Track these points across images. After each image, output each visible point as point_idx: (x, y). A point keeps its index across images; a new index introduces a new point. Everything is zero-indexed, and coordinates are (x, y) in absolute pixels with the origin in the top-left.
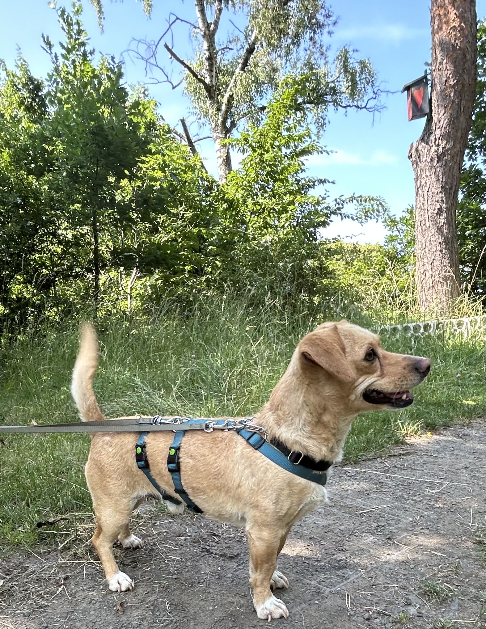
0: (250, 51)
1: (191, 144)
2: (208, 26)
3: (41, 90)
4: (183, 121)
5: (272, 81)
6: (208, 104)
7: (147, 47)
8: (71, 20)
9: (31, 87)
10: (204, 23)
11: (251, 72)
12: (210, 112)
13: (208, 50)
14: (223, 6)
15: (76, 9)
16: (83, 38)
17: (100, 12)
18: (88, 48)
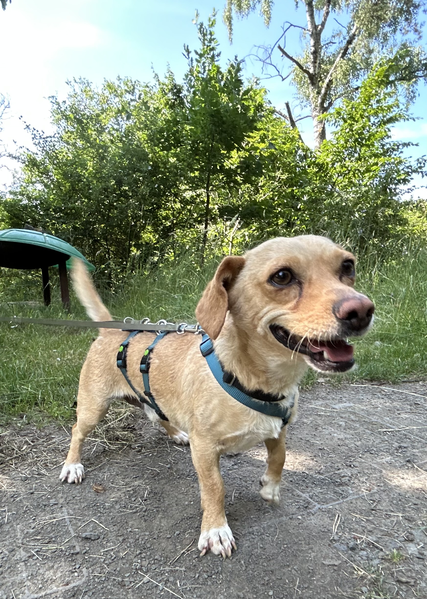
0: (350, 42)
1: (293, 123)
2: (315, 27)
3: (181, 93)
4: (287, 105)
5: (368, 65)
6: (310, 89)
7: (263, 50)
8: (206, 31)
9: (175, 91)
10: (312, 25)
11: (349, 59)
12: (312, 95)
13: (313, 46)
14: (330, 9)
15: (211, 23)
16: (213, 45)
17: (231, 29)
18: (216, 52)
